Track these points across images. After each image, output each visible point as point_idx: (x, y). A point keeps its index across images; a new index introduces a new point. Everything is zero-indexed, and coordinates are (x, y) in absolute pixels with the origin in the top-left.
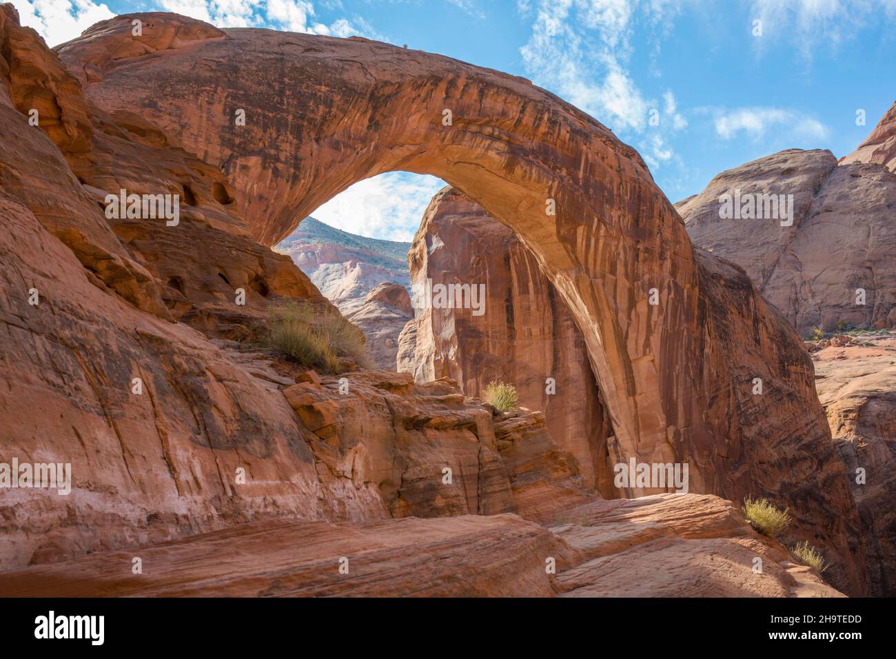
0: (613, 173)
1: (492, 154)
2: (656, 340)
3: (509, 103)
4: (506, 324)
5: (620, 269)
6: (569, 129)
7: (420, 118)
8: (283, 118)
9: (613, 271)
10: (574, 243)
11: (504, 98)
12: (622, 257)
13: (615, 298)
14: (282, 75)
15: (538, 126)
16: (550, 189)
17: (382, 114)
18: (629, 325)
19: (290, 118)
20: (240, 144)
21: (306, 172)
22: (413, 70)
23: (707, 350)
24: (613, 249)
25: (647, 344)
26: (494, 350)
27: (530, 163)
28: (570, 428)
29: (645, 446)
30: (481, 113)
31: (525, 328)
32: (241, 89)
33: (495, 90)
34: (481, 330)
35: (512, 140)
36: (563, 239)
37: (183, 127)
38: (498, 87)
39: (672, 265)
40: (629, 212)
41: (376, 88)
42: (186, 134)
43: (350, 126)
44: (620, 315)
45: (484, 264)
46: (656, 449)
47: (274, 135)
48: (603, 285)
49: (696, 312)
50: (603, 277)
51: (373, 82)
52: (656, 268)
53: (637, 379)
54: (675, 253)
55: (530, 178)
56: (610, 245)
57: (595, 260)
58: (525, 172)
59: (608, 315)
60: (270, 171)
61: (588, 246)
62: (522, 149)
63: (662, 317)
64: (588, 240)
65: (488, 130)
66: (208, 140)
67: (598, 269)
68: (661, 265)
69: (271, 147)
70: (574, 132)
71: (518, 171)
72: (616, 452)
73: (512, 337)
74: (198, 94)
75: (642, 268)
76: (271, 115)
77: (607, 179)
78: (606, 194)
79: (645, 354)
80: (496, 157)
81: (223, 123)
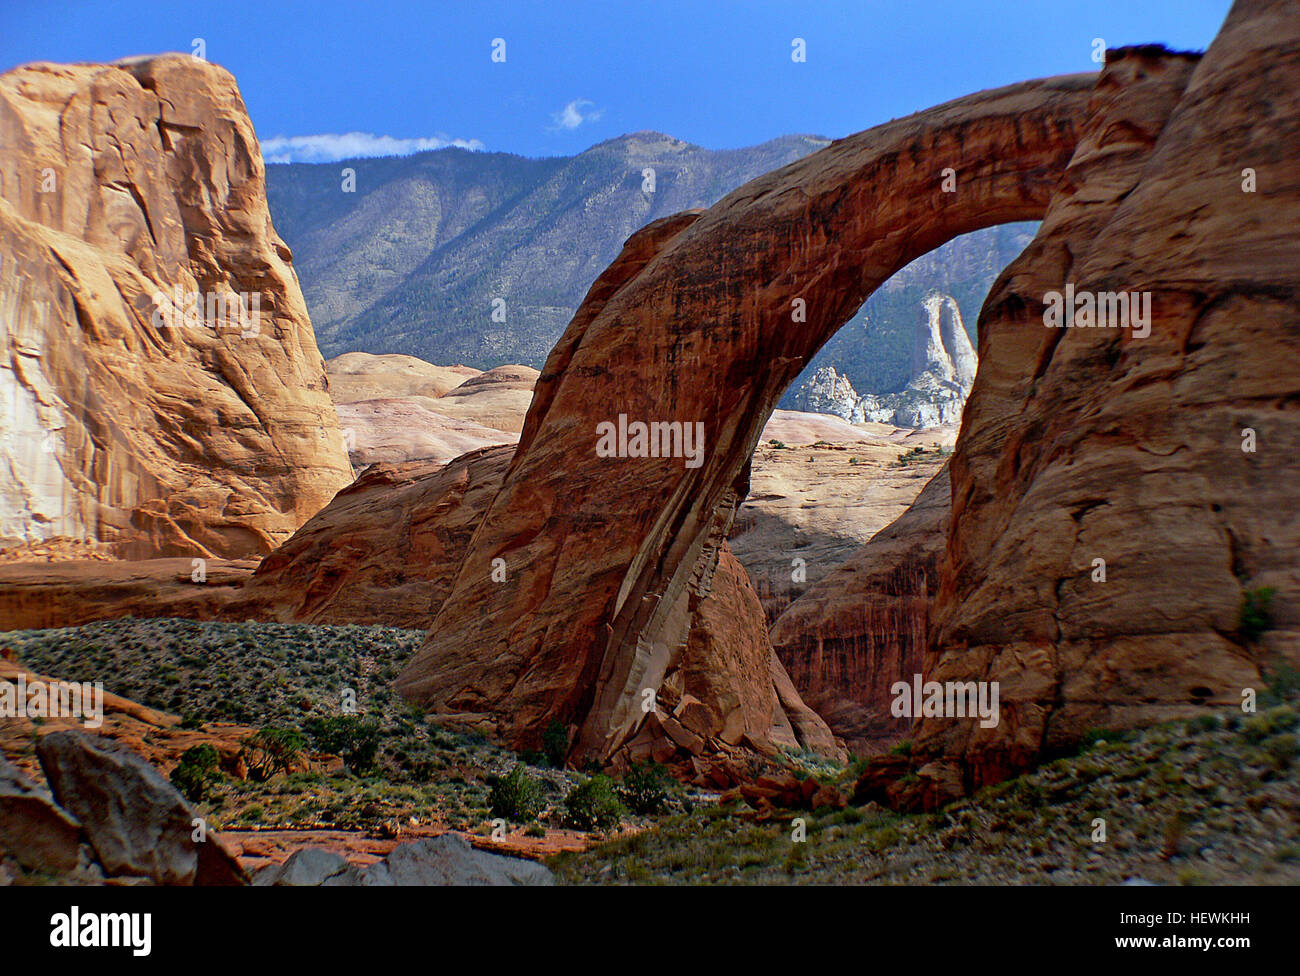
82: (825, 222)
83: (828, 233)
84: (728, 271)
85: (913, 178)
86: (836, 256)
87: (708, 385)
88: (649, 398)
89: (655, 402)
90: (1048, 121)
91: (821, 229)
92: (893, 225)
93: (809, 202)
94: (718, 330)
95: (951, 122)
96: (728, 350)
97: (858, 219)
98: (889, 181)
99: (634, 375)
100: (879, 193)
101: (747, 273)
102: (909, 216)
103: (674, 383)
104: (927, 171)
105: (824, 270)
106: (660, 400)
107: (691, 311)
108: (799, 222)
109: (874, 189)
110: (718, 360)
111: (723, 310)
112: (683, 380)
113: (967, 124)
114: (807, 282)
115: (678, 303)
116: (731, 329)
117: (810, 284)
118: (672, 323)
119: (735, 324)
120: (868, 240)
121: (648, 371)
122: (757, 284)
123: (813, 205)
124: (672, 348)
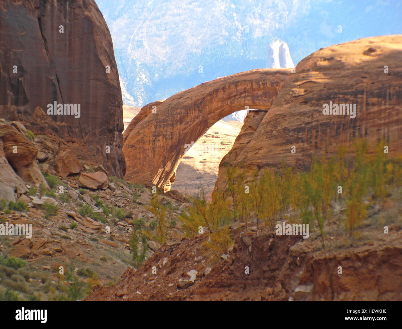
82: (198, 107)
83: (199, 110)
84: (170, 120)
85: (223, 96)
86: (201, 117)
87: (163, 152)
88: (147, 154)
89: (148, 156)
90: (260, 83)
91: (197, 109)
92: (217, 109)
93: (194, 101)
94: (167, 136)
95: (234, 81)
96: (170, 142)
97: (207, 107)
98: (216, 97)
99: (143, 148)
100: (213, 100)
101: (176, 121)
102: (221, 106)
103: (154, 150)
104: (227, 94)
105: (197, 121)
106: (150, 155)
107: (159, 130)
108: (191, 107)
109: (212, 99)
110: (167, 145)
111: (169, 131)
112: (157, 149)
113: (238, 82)
114: (193, 123)
115: (156, 128)
116: (171, 136)
117: (193, 125)
118: (154, 134)
119: (172, 135)
120: (210, 113)
121: (147, 147)
122: (178, 124)
123: (195, 102)
124: (154, 141)
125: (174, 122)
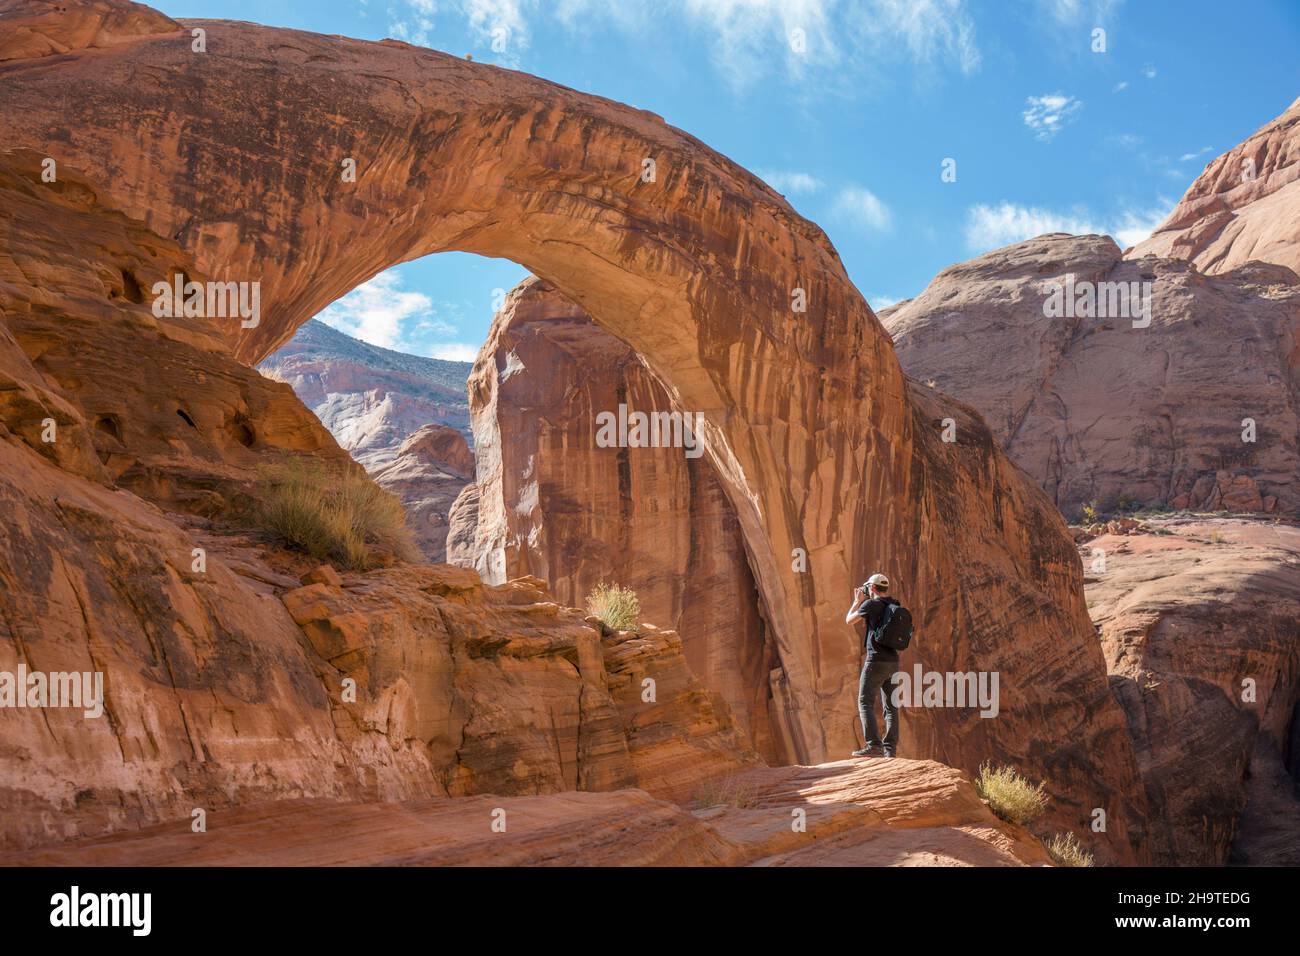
0: (786, 262)
1: (601, 228)
2: (846, 521)
3: (631, 150)
4: (618, 492)
5: (795, 412)
6: (720, 193)
7: (491, 170)
8: (274, 163)
9: (784, 414)
10: (724, 368)
11: (620, 143)
12: (797, 392)
13: (786, 454)
14: (273, 96)
15: (673, 188)
16: (690, 284)
17: (431, 163)
18: (806, 497)
19: (285, 163)
20: (205, 201)
21: (309, 248)
22: (482, 95)
23: (924, 538)
24: (785, 379)
25: (833, 526)
26: (599, 532)
27: (660, 244)
28: (714, 654)
29: (828, 683)
30: (586, 166)
31: (648, 500)
32: (207, 115)
33: (608, 129)
34: (579, 501)
35: (631, 208)
36: (708, 363)
37: (112, 172)
38: (612, 125)
39: (874, 407)
40: (809, 324)
41: (422, 122)
42: (117, 183)
43: (381, 180)
44: (794, 480)
45: (586, 399)
46: (845, 687)
47: (259, 190)
48: (769, 434)
49: (908, 480)
50: (769, 422)
51: (418, 112)
52: (849, 410)
53: (816, 580)
54: (878, 388)
55: (659, 267)
56: (779, 373)
57: (757, 396)
58: (652, 257)
59: (775, 481)
60: (253, 246)
61: (746, 374)
62: (647, 222)
63: (856, 486)
64: (747, 365)
65: (596, 192)
66: (152, 195)
67: (761, 410)
68: (857, 407)
69: (253, 208)
70: (729, 198)
71: (642, 256)
72: (784, 692)
73: (626, 513)
74: (137, 122)
75: (828, 409)
76: (254, 158)
77: (778, 272)
78: (775, 295)
79: (829, 541)
80: (608, 233)
81: (177, 168)
125: (310, 173)
